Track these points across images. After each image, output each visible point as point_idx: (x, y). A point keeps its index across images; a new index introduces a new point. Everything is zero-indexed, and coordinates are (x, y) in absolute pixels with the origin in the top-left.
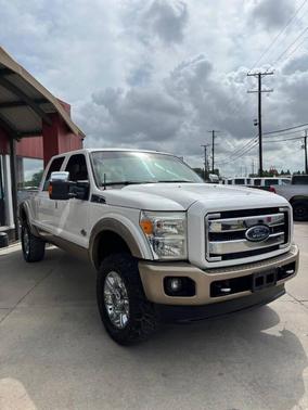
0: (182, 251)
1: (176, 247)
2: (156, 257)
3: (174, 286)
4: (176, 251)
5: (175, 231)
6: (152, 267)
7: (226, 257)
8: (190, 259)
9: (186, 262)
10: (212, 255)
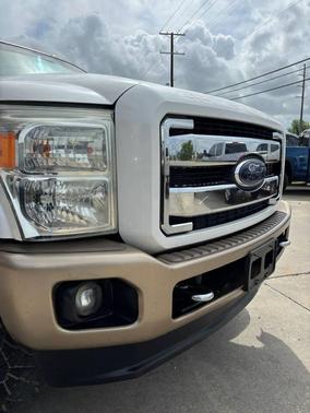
0: (102, 212)
1: (88, 202)
2: (30, 232)
3: (84, 300)
4: (86, 212)
5: (83, 158)
6: (20, 259)
7: (201, 222)
8: (123, 233)
9: (114, 239)
10: (174, 220)
